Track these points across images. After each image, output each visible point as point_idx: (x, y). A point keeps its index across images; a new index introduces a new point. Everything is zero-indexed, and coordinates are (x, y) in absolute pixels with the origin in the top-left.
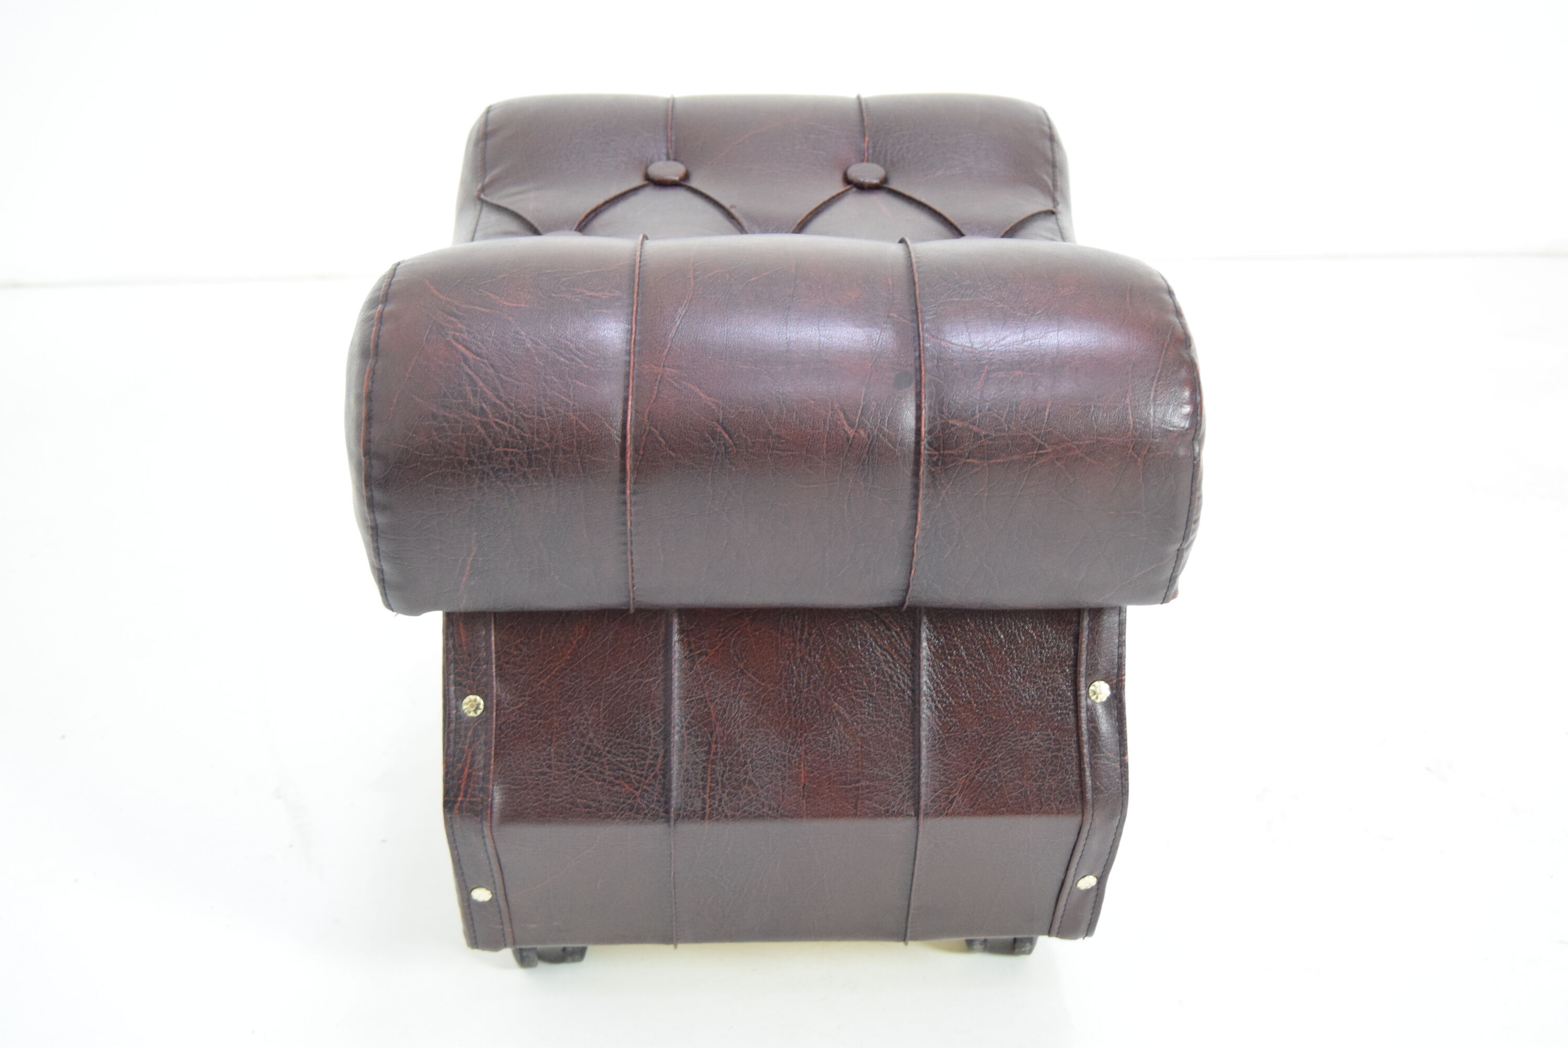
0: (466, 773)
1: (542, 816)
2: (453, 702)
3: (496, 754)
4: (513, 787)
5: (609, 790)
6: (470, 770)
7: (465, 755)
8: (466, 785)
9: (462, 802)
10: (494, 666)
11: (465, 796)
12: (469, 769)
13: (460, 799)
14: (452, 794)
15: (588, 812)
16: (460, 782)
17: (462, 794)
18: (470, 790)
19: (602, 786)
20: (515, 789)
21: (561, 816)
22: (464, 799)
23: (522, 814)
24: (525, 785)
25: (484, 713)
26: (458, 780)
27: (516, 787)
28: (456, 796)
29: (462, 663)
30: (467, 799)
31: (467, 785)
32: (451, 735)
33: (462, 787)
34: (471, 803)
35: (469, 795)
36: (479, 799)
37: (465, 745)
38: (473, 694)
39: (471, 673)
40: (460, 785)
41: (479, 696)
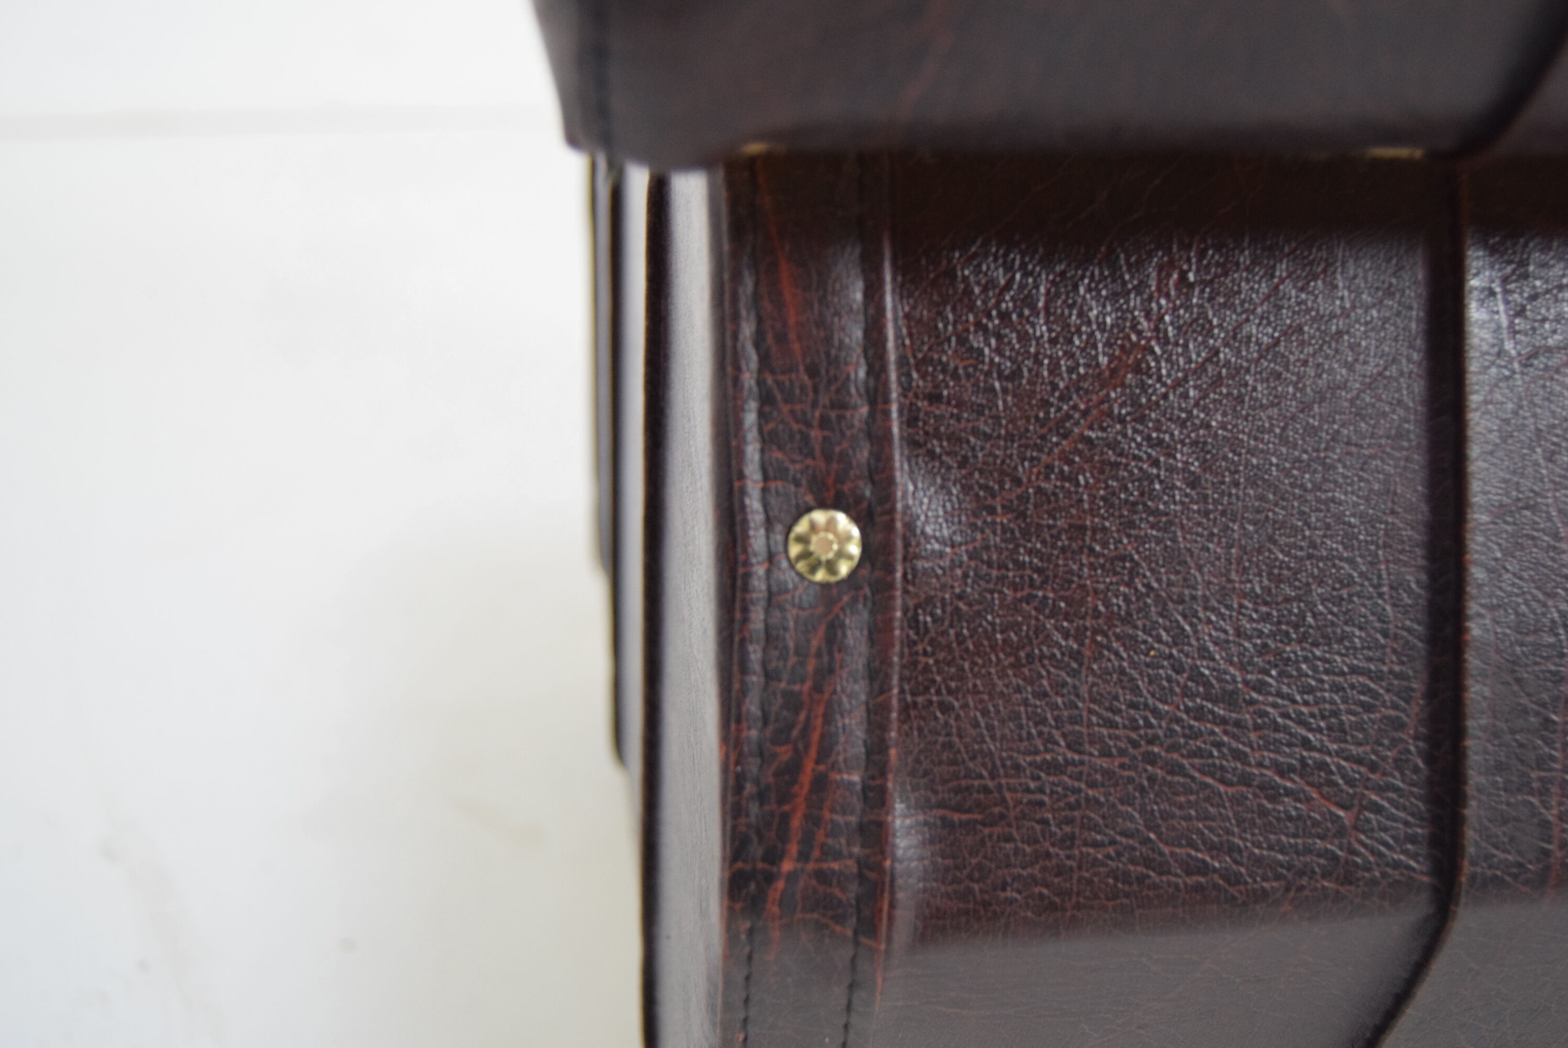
0: (806, 778)
1: (1053, 907)
2: (758, 540)
3: (905, 709)
4: (956, 817)
5: (1263, 812)
6: (822, 768)
7: (802, 717)
8: (807, 817)
9: (792, 877)
10: (894, 408)
11: (804, 856)
12: (818, 762)
13: (787, 866)
14: (757, 850)
15: (1199, 888)
16: (787, 808)
17: (793, 848)
18: (820, 836)
19: (1238, 800)
20: (962, 824)
21: (1110, 904)
22: (799, 866)
23: (986, 905)
24: (996, 810)
25: (865, 572)
26: (781, 802)
27: (965, 817)
28: (773, 857)
29: (786, 401)
30: (811, 866)
31: (813, 820)
32: (751, 648)
33: (796, 823)
34: (822, 876)
35: (816, 853)
36: (851, 863)
37: (803, 681)
38: (823, 505)
39: (815, 434)
40: (785, 818)
41: (846, 511)
